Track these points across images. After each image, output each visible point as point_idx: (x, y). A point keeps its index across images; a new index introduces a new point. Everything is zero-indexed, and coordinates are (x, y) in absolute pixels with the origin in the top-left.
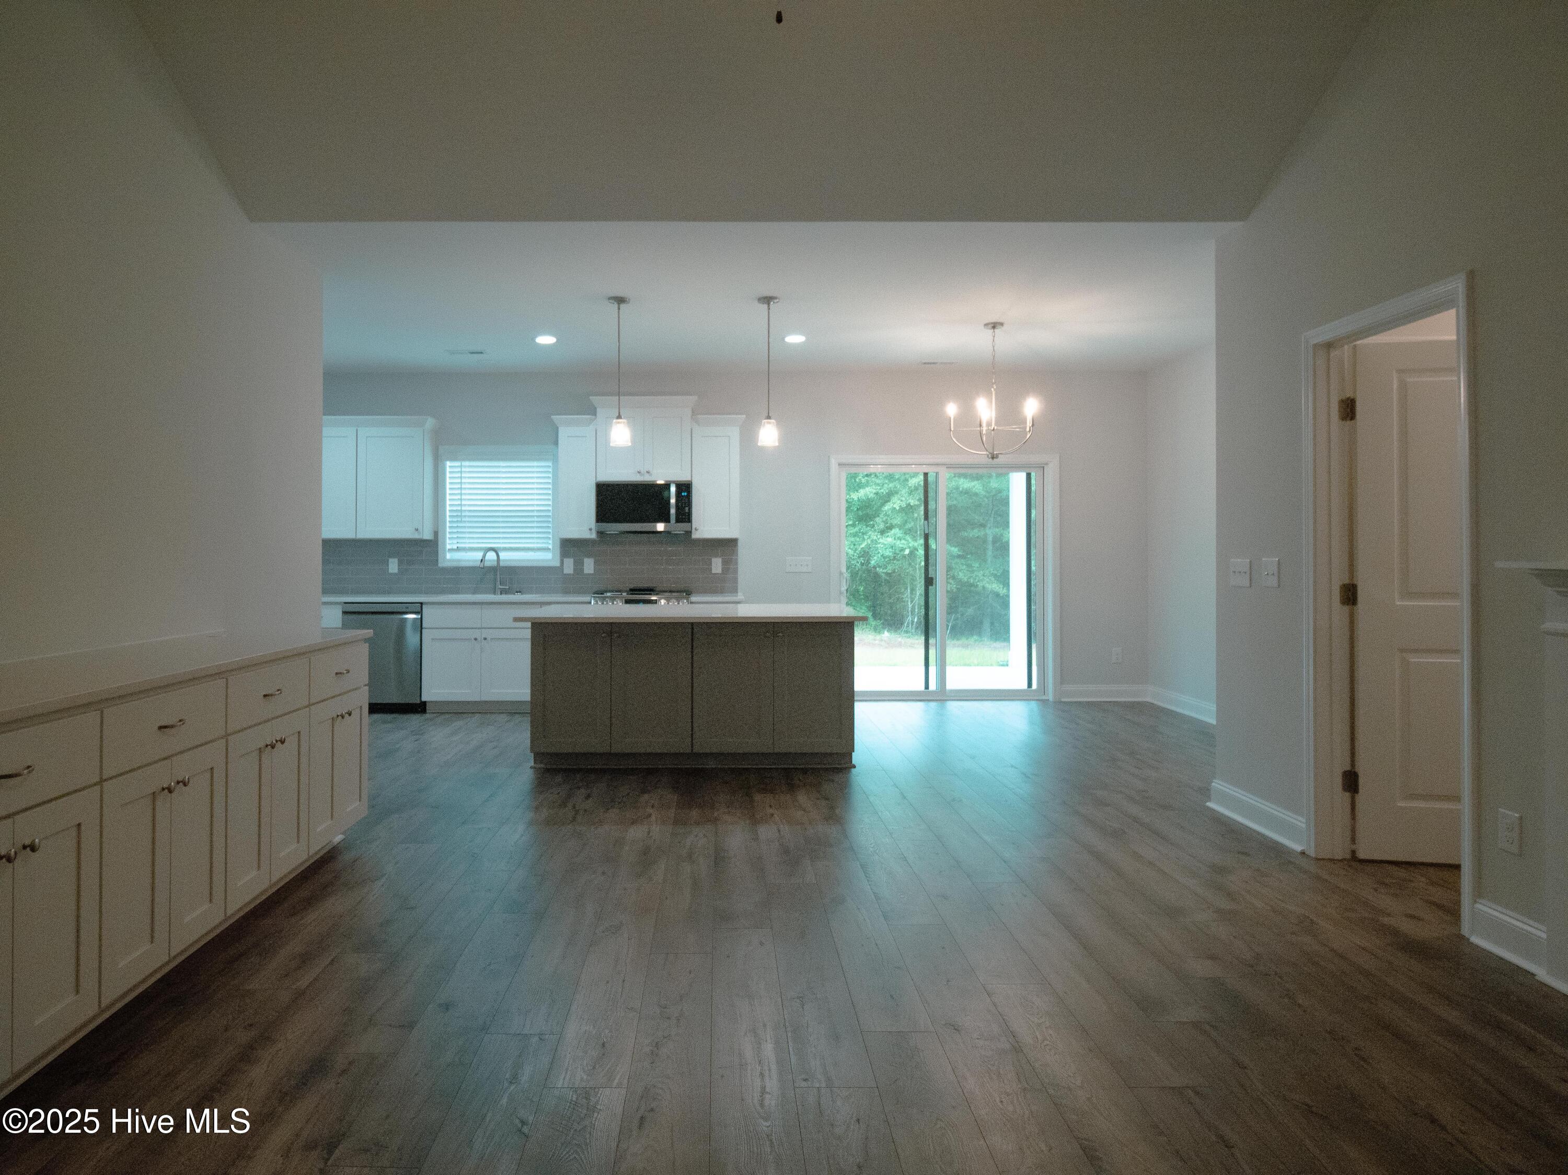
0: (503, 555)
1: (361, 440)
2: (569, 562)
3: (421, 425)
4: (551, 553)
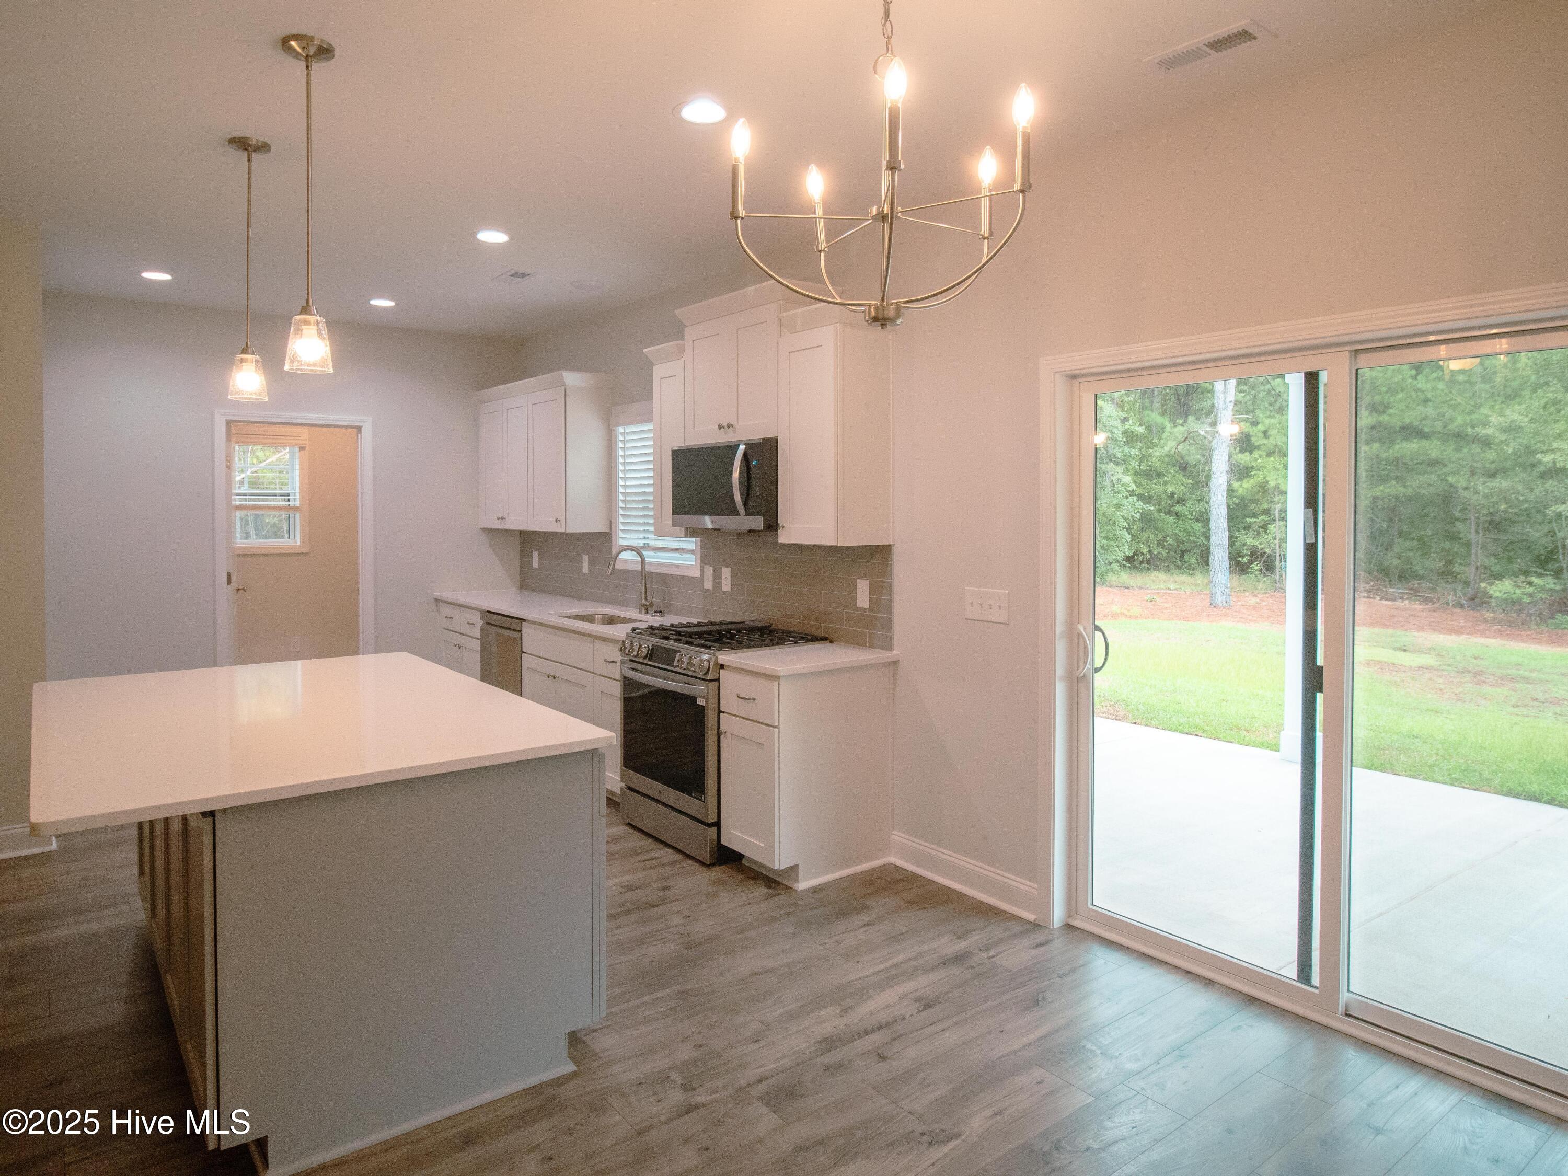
0: (647, 555)
1: (530, 408)
2: (709, 570)
3: (562, 383)
4: (694, 557)
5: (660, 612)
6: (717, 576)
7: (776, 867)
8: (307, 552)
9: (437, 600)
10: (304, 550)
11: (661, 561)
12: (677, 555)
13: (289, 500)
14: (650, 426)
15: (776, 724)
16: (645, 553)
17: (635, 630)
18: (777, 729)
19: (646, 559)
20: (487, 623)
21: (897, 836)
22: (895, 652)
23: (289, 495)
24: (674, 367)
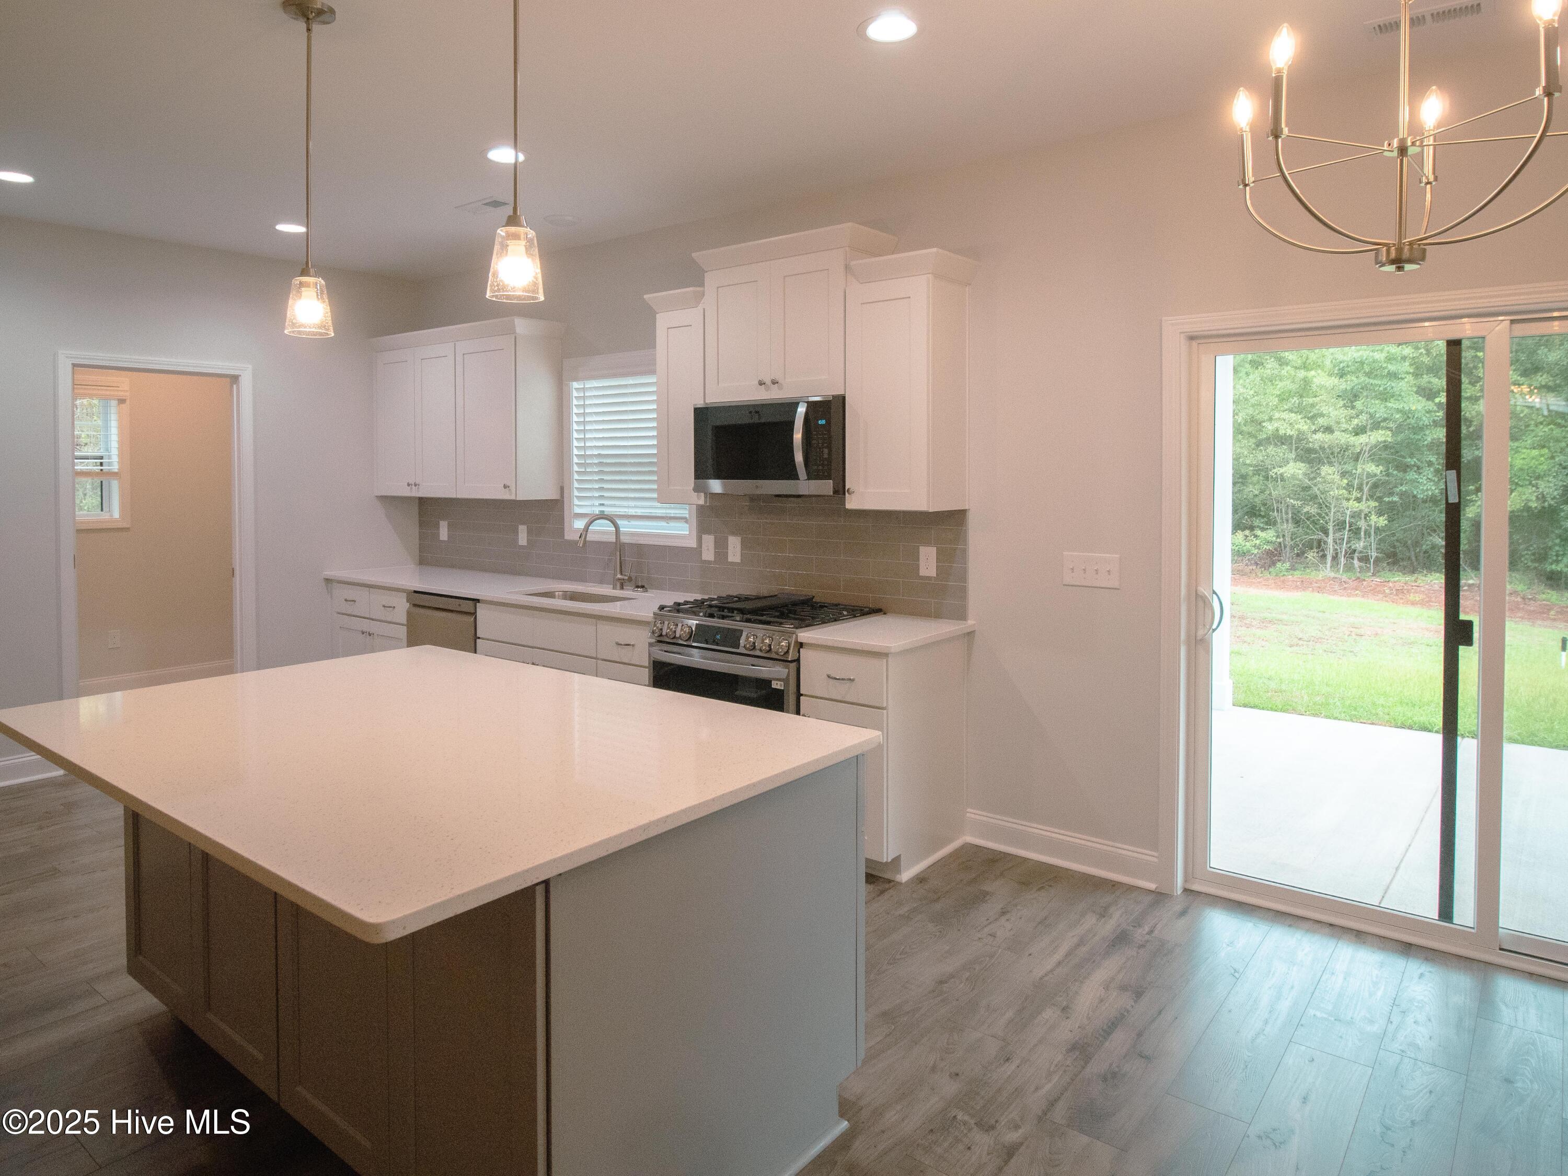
0: (623, 523)
1: (459, 359)
2: (709, 541)
3: (511, 331)
4: (688, 526)
5: (643, 587)
6: (721, 548)
7: (885, 860)
8: (128, 526)
9: (328, 581)
10: (125, 525)
11: (644, 531)
12: (663, 524)
13: (101, 464)
14: (653, 379)
15: (885, 705)
16: (619, 522)
17: (663, 608)
18: (885, 711)
19: (621, 529)
20: (415, 605)
21: (973, 814)
22: (970, 622)
23: (102, 458)
24: (691, 316)
